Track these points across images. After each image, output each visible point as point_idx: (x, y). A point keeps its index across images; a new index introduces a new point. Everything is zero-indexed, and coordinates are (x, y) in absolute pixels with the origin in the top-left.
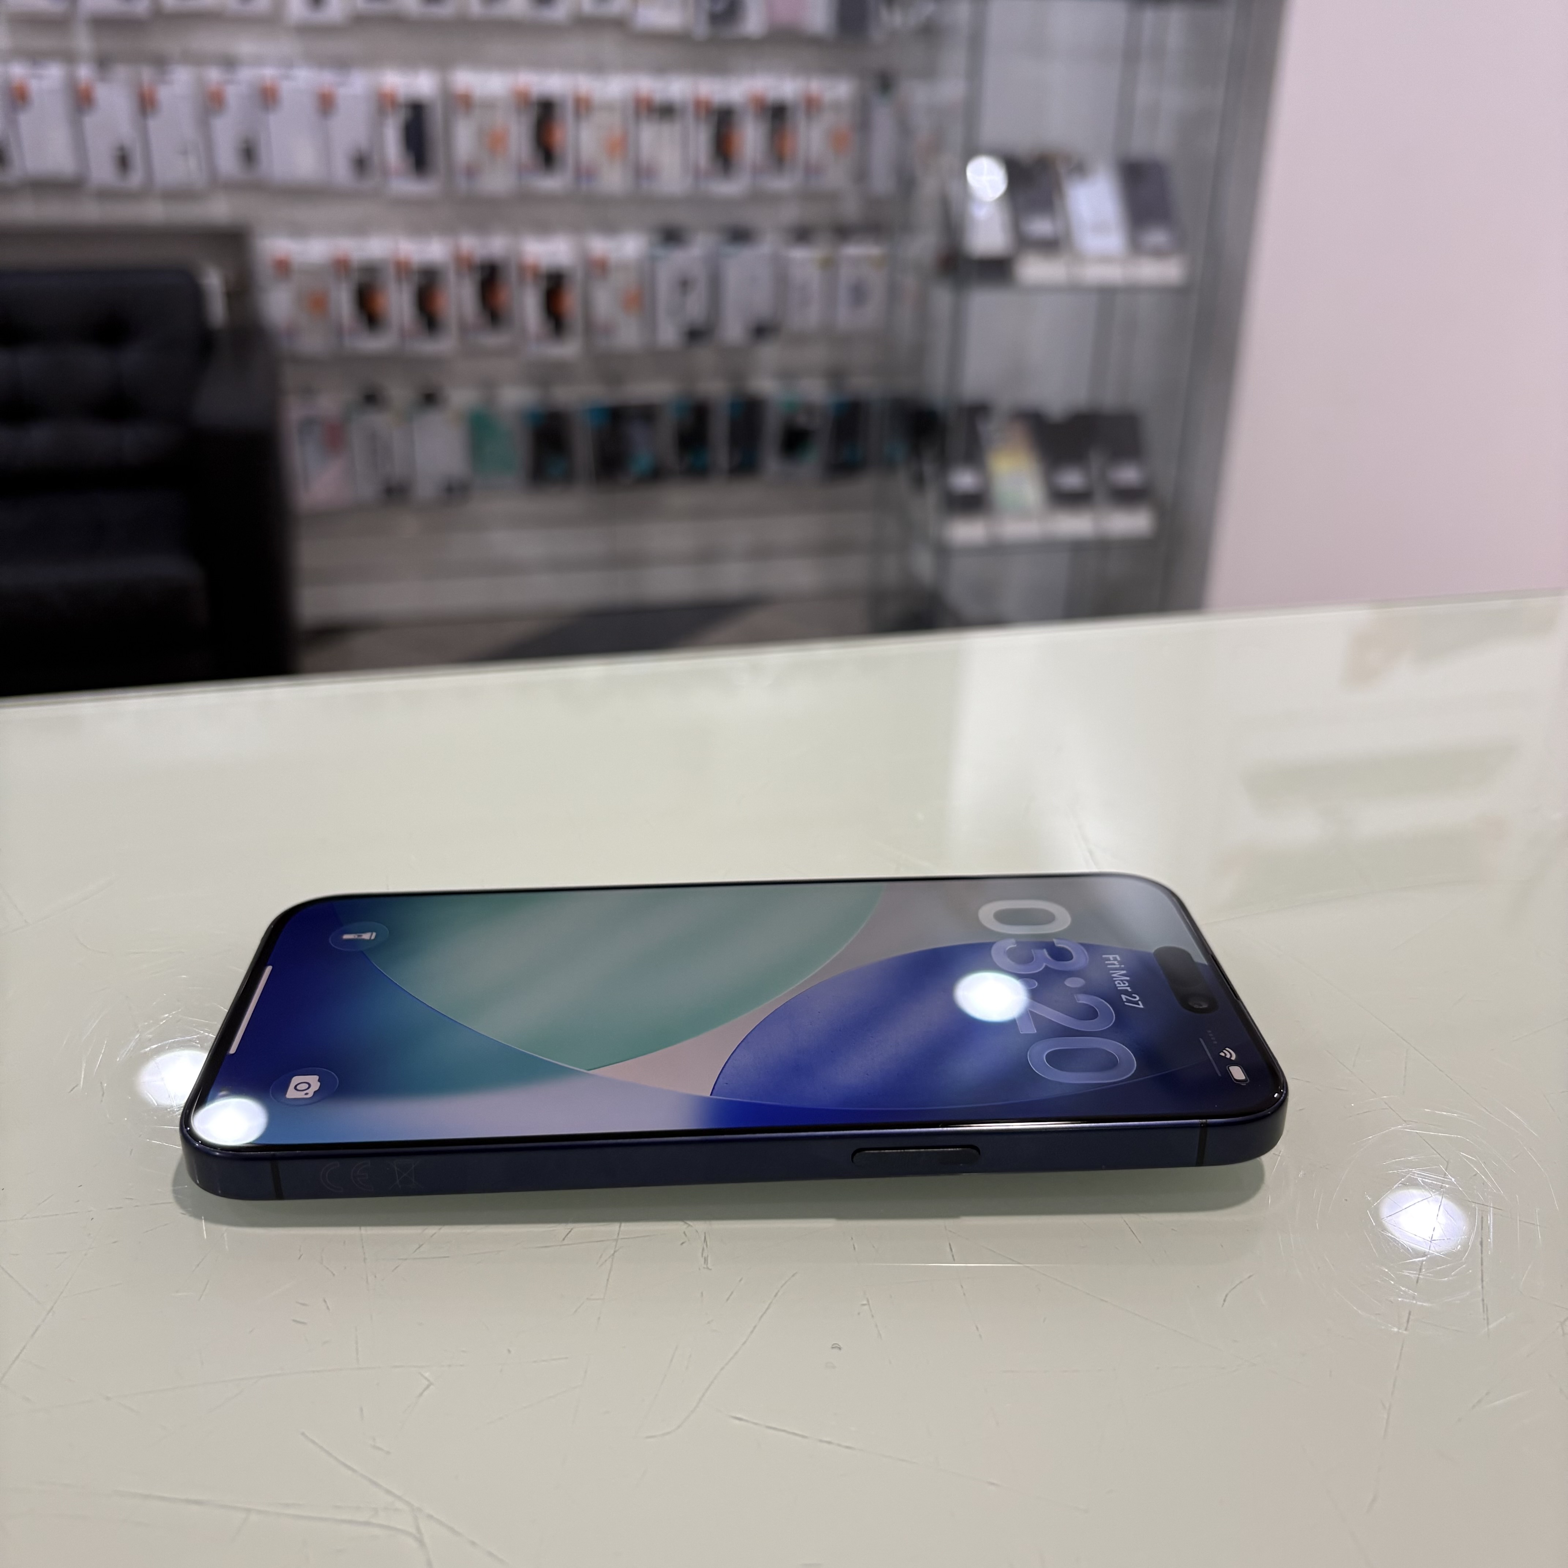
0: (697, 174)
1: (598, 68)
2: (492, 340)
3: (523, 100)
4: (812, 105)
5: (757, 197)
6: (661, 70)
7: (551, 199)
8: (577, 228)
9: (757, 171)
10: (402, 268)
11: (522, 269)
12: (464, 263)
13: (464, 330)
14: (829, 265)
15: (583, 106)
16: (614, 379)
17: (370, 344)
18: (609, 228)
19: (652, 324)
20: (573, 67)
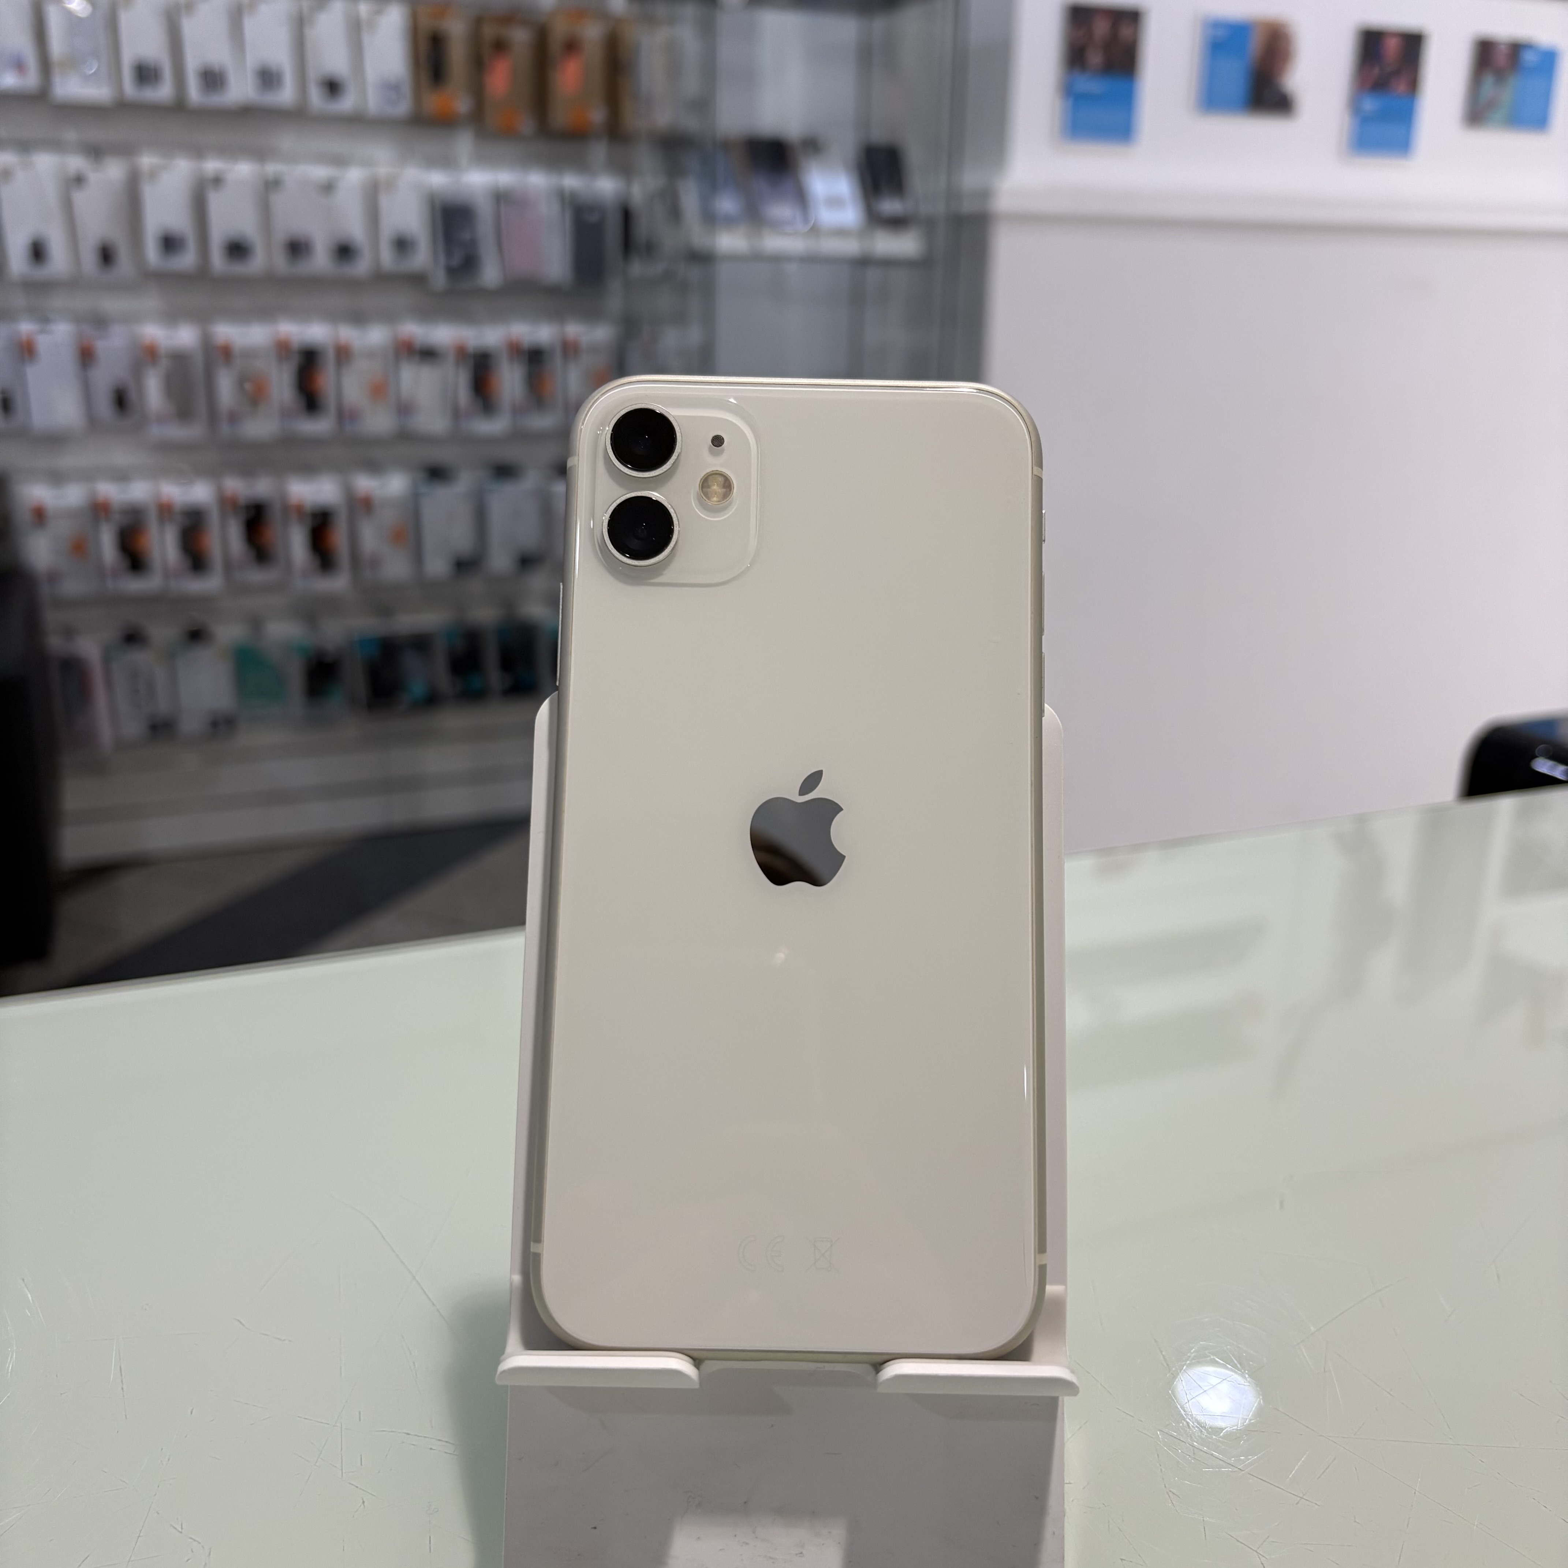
0: (459, 415)
1: (359, 319)
2: (257, 576)
3: (283, 348)
4: (570, 349)
5: (518, 436)
6: (424, 315)
7: (315, 442)
8: (341, 468)
9: (517, 411)
10: (165, 510)
11: (287, 508)
12: (227, 504)
13: (228, 566)
15: (343, 354)
16: (385, 611)
17: (135, 585)
18: (374, 467)
19: (418, 556)
20: (333, 317)
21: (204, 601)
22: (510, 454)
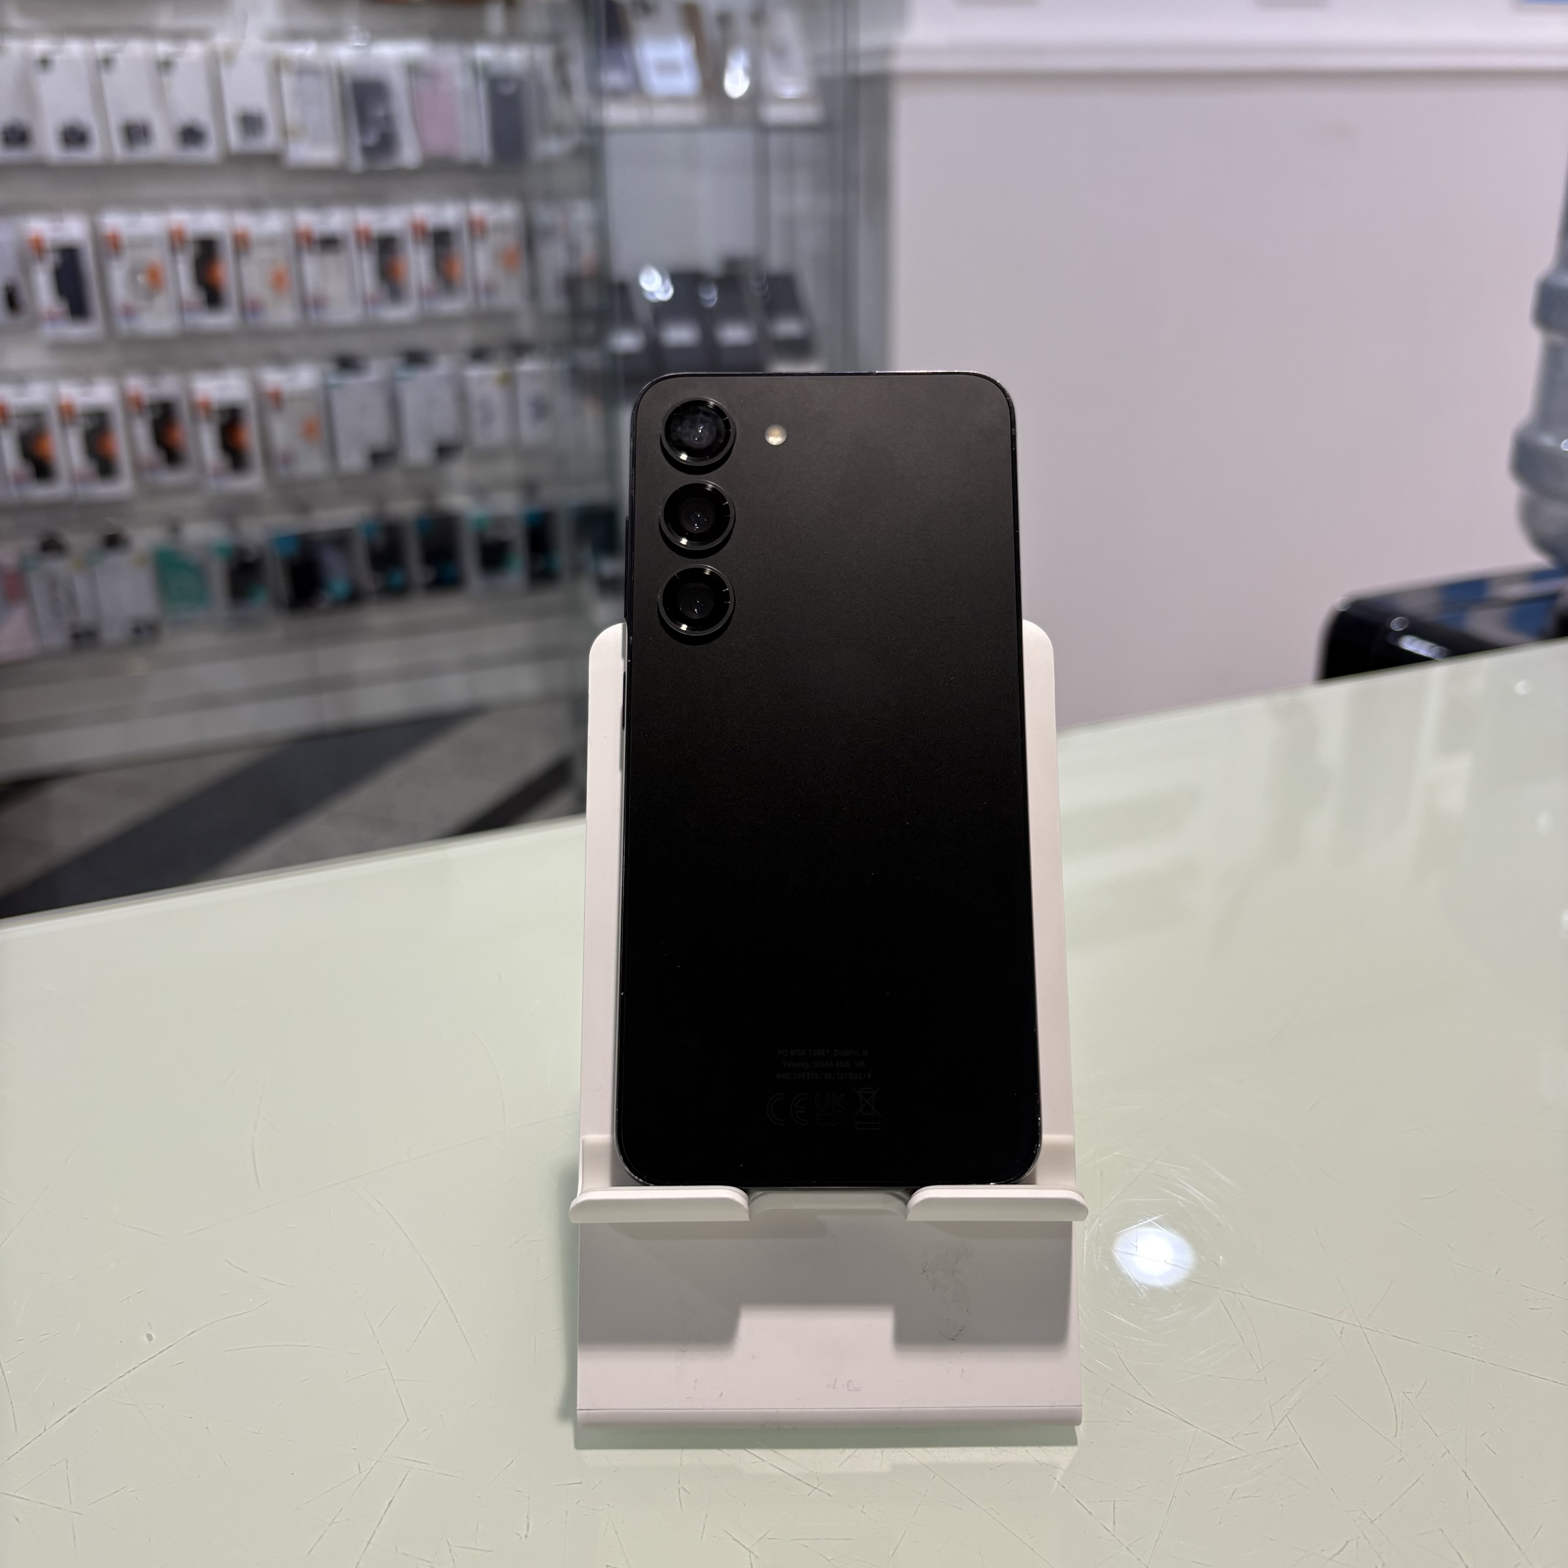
0: (367, 302)
1: (255, 205)
3: (176, 238)
4: (477, 229)
5: (428, 321)
6: (319, 203)
7: (218, 337)
8: (248, 363)
9: (425, 295)
10: (67, 414)
11: (194, 407)
12: (131, 404)
13: (138, 468)
14: (509, 381)
15: (242, 243)
16: (304, 508)
17: (40, 492)
18: (282, 361)
19: (332, 451)
20: (229, 205)
21: (115, 506)
22: (421, 340)
